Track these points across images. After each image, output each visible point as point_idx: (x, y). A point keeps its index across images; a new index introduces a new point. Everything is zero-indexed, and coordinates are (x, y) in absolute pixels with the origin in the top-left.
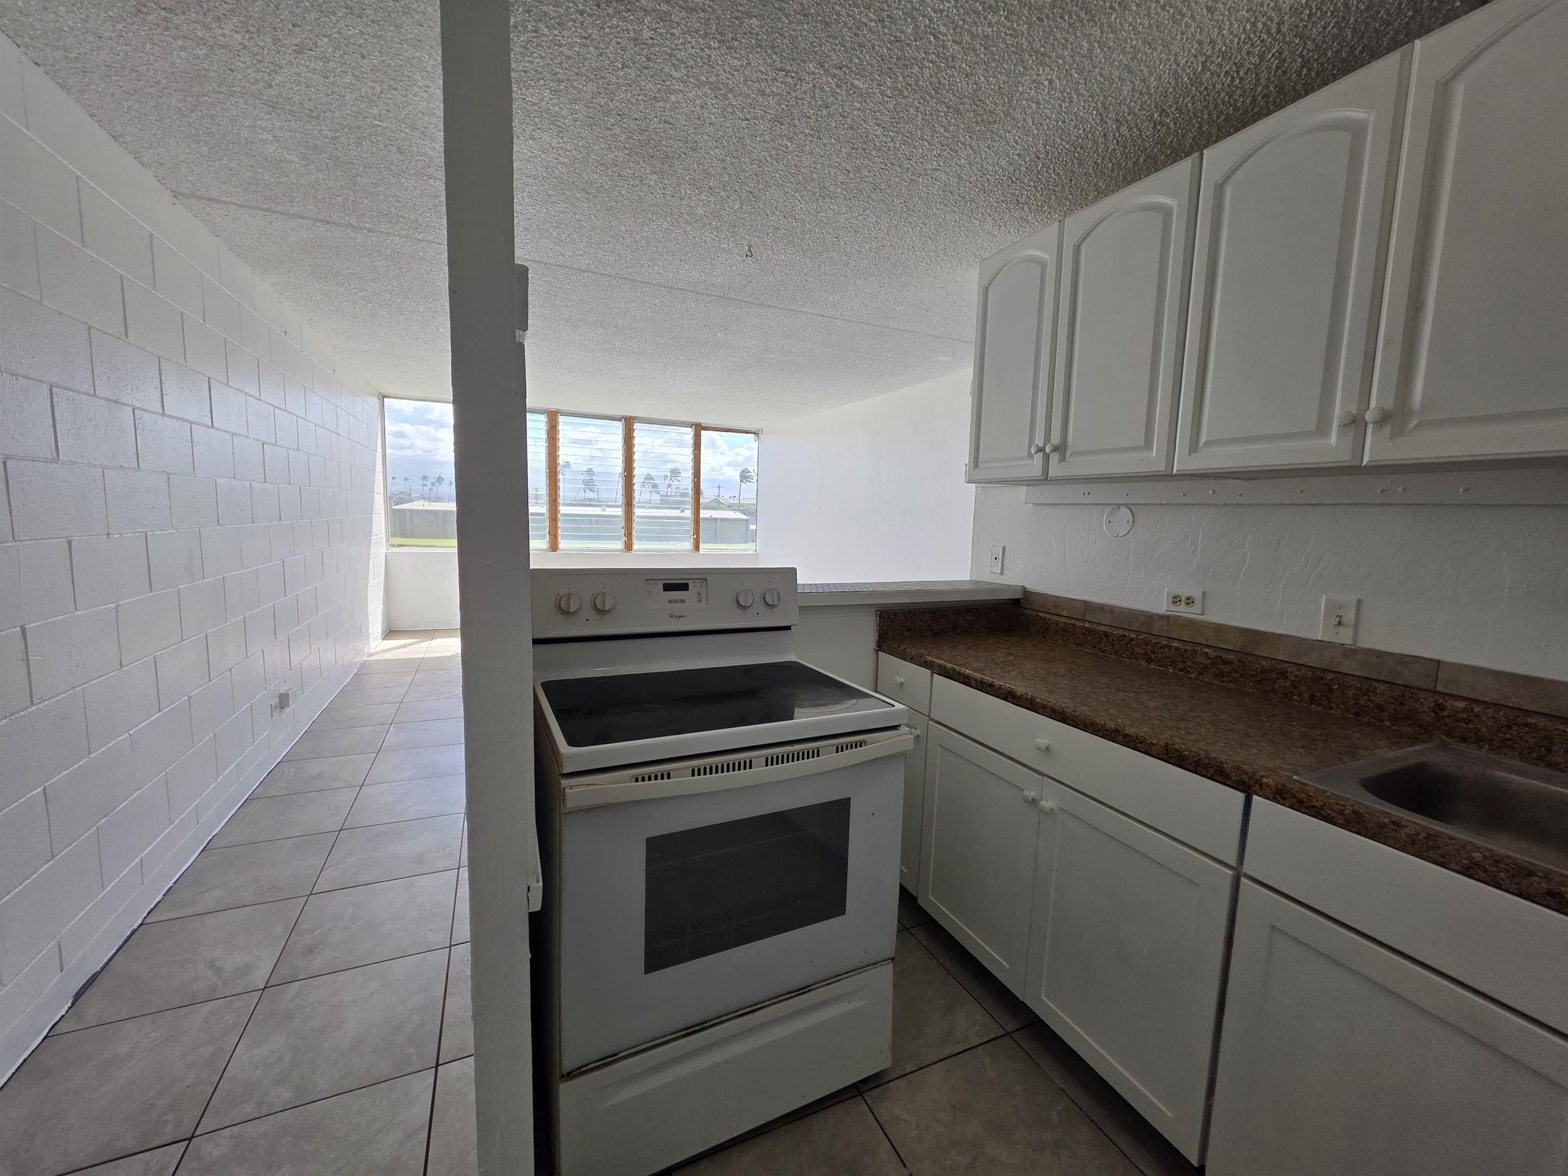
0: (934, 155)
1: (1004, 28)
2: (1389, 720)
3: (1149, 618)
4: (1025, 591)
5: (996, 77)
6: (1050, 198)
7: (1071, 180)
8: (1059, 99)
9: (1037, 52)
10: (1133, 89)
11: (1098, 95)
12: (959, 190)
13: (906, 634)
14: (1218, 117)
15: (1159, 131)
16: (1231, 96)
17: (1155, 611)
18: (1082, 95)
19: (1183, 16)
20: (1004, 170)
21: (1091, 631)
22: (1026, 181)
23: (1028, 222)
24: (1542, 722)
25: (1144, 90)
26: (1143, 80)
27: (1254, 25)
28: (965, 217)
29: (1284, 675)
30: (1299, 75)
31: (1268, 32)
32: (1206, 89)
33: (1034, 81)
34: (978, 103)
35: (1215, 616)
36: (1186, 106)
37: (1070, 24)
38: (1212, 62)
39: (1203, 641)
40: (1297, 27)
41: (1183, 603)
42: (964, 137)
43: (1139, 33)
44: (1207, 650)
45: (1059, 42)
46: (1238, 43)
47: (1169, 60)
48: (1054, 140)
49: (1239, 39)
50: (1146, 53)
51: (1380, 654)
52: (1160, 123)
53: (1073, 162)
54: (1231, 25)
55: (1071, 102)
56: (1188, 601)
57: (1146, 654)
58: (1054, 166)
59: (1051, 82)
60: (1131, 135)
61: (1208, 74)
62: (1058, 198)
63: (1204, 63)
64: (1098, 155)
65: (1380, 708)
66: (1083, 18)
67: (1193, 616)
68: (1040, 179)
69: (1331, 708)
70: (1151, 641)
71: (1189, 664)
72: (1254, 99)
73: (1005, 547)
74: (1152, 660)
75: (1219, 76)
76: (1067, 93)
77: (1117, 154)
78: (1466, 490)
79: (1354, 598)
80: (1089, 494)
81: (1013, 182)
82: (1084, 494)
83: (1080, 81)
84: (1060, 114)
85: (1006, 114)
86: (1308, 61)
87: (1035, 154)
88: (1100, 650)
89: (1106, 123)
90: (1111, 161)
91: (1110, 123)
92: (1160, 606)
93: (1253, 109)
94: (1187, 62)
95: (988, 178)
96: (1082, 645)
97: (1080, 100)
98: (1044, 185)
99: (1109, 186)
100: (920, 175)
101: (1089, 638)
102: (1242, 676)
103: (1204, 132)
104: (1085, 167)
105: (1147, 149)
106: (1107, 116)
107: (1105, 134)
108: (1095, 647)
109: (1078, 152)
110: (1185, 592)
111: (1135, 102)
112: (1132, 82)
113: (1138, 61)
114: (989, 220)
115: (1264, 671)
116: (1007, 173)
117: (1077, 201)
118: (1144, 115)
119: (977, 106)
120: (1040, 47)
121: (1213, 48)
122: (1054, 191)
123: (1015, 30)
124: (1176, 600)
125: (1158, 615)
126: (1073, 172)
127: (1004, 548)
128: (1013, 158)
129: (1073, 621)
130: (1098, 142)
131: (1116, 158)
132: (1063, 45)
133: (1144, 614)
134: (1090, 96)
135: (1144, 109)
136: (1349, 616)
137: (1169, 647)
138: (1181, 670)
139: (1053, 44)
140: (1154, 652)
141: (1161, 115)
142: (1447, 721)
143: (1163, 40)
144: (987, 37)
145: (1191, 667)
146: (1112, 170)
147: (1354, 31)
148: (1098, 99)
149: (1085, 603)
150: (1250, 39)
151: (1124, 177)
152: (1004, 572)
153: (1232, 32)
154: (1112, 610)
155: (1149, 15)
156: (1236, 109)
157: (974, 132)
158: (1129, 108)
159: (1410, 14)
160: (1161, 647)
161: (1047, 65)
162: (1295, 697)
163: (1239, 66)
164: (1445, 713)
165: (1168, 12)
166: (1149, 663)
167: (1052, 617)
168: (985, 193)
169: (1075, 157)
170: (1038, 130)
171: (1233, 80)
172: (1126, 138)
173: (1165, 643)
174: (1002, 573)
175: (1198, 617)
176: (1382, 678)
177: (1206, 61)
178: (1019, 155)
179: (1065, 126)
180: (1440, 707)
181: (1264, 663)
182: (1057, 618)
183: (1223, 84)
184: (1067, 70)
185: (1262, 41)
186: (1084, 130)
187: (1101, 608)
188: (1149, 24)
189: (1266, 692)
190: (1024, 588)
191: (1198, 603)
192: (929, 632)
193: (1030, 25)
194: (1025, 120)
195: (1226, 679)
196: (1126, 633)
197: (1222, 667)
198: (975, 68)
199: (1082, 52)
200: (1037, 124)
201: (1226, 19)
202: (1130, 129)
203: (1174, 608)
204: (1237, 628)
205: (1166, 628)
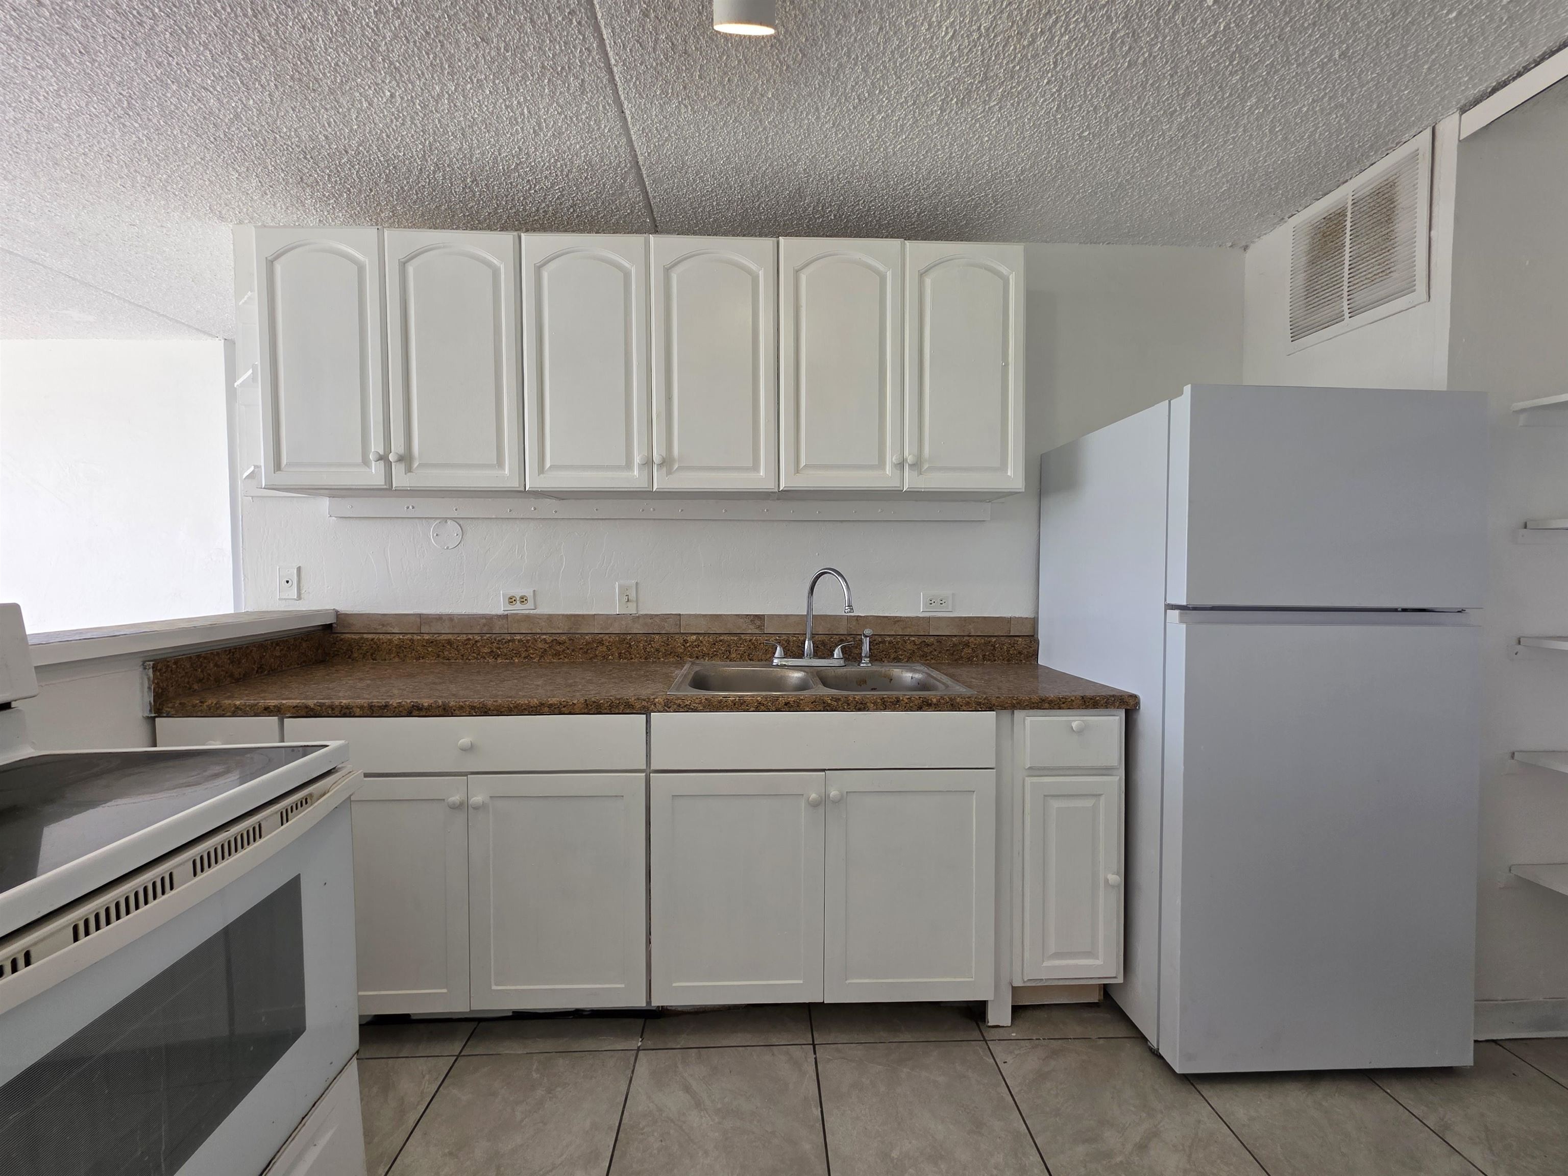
0: (213, 74)
1: (368, 18)
2: (663, 657)
3: (489, 619)
4: (338, 614)
5: (338, 52)
6: (341, 195)
7: (371, 190)
8: (393, 115)
9: (391, 63)
10: (460, 149)
11: (429, 134)
12: (229, 129)
13: (196, 687)
14: (511, 208)
15: (466, 193)
16: (525, 199)
17: (493, 613)
18: (415, 125)
19: (517, 122)
20: (300, 140)
21: (432, 642)
22: (322, 165)
23: (304, 206)
24: (725, 638)
25: (468, 155)
26: (471, 148)
27: (556, 161)
28: (220, 160)
29: (601, 643)
30: (568, 210)
31: (562, 171)
32: (511, 183)
33: (377, 84)
34: (304, 61)
35: (545, 609)
36: (493, 187)
37: (431, 63)
38: (522, 168)
39: (538, 631)
40: (577, 179)
41: (518, 602)
42: (267, 81)
43: (483, 112)
44: (544, 637)
45: (415, 70)
46: (543, 167)
47: (496, 147)
48: (370, 145)
49: (544, 164)
50: (480, 129)
51: (652, 617)
52: (469, 187)
53: (380, 175)
54: (543, 152)
55: (403, 124)
56: (522, 600)
57: (492, 651)
58: (359, 168)
59: (392, 96)
60: (443, 183)
61: (517, 174)
62: (350, 199)
63: (517, 165)
64: (408, 183)
65: (657, 650)
66: (445, 68)
67: (527, 612)
68: (338, 171)
69: (632, 659)
70: (495, 640)
71: (531, 651)
72: (538, 210)
73: (300, 567)
74: (498, 656)
75: (523, 180)
76: (403, 115)
77: (425, 191)
78: (682, 511)
79: (634, 582)
80: (413, 508)
81: (305, 158)
82: (408, 508)
83: (420, 113)
84: (388, 128)
85: (332, 92)
86: (575, 205)
87: (345, 146)
88: (444, 658)
89: (427, 161)
90: (417, 194)
91: (430, 162)
92: (497, 606)
93: (534, 216)
94: (507, 156)
95: (275, 138)
96: (423, 658)
97: (412, 128)
98: (340, 180)
99: (406, 214)
100: (175, 80)
101: (430, 649)
102: (573, 650)
103: (498, 213)
104: (390, 187)
105: (451, 201)
106: (429, 156)
107: (421, 169)
108: (438, 656)
109: (390, 170)
110: (518, 592)
111: (457, 160)
112: (462, 143)
113: (473, 131)
114: (255, 182)
115: (588, 643)
116: (303, 146)
117: (368, 211)
118: (460, 174)
119: (302, 63)
120: (397, 61)
121: (527, 159)
122: (349, 190)
123: (378, 28)
124: (512, 600)
125: (497, 615)
126: (377, 184)
127: (299, 569)
128: (317, 136)
129: (409, 636)
130: (412, 172)
131: (422, 194)
132: (418, 75)
133: (484, 616)
134: (422, 131)
135: (462, 170)
136: (633, 596)
137: (513, 641)
138: (525, 658)
139: (409, 68)
140: (499, 648)
141: (473, 182)
142: (689, 649)
143: (497, 129)
144: (347, 12)
145: (533, 654)
146: (415, 202)
147: (603, 203)
148: (428, 138)
149: (420, 616)
150: (550, 168)
151: (422, 214)
152: (302, 596)
153: (542, 157)
154: (451, 618)
155: (495, 104)
156: (525, 210)
157: (283, 84)
158: (451, 160)
159: (629, 211)
160: (506, 643)
161: (396, 80)
162: (610, 657)
163: (538, 182)
164: (688, 644)
165: (509, 113)
166: (496, 659)
167: (381, 636)
168: (263, 150)
169: (384, 172)
170: (359, 127)
171: (530, 189)
172: (438, 182)
173: (509, 638)
174: (299, 597)
175: (532, 612)
176: (655, 632)
177: (518, 165)
178: (326, 137)
179: (387, 141)
180: (686, 641)
181: (587, 637)
182: (389, 637)
183: (523, 188)
184: (412, 97)
185: (557, 175)
186: (404, 155)
187: (439, 618)
188: (493, 111)
189: (591, 659)
190: (337, 612)
191: (531, 600)
192: (229, 679)
193: (395, 36)
194: (349, 110)
195: (562, 656)
196: (470, 636)
197: (558, 648)
198: (316, 27)
199: (433, 93)
200: (360, 121)
201: (542, 145)
202: (444, 178)
203: (510, 607)
204: (563, 615)
205: (506, 626)
